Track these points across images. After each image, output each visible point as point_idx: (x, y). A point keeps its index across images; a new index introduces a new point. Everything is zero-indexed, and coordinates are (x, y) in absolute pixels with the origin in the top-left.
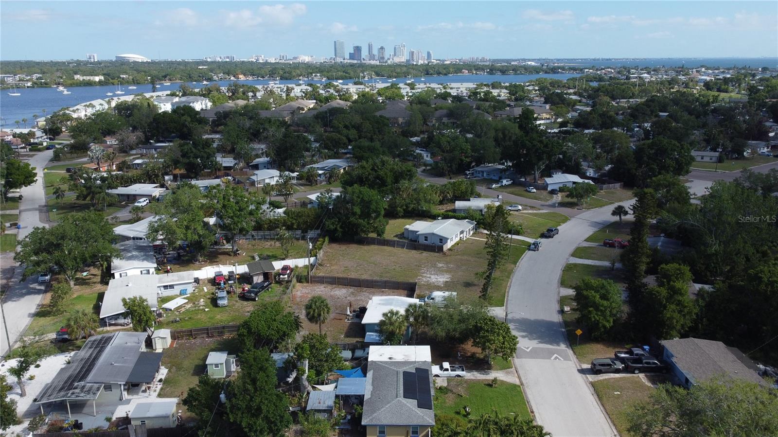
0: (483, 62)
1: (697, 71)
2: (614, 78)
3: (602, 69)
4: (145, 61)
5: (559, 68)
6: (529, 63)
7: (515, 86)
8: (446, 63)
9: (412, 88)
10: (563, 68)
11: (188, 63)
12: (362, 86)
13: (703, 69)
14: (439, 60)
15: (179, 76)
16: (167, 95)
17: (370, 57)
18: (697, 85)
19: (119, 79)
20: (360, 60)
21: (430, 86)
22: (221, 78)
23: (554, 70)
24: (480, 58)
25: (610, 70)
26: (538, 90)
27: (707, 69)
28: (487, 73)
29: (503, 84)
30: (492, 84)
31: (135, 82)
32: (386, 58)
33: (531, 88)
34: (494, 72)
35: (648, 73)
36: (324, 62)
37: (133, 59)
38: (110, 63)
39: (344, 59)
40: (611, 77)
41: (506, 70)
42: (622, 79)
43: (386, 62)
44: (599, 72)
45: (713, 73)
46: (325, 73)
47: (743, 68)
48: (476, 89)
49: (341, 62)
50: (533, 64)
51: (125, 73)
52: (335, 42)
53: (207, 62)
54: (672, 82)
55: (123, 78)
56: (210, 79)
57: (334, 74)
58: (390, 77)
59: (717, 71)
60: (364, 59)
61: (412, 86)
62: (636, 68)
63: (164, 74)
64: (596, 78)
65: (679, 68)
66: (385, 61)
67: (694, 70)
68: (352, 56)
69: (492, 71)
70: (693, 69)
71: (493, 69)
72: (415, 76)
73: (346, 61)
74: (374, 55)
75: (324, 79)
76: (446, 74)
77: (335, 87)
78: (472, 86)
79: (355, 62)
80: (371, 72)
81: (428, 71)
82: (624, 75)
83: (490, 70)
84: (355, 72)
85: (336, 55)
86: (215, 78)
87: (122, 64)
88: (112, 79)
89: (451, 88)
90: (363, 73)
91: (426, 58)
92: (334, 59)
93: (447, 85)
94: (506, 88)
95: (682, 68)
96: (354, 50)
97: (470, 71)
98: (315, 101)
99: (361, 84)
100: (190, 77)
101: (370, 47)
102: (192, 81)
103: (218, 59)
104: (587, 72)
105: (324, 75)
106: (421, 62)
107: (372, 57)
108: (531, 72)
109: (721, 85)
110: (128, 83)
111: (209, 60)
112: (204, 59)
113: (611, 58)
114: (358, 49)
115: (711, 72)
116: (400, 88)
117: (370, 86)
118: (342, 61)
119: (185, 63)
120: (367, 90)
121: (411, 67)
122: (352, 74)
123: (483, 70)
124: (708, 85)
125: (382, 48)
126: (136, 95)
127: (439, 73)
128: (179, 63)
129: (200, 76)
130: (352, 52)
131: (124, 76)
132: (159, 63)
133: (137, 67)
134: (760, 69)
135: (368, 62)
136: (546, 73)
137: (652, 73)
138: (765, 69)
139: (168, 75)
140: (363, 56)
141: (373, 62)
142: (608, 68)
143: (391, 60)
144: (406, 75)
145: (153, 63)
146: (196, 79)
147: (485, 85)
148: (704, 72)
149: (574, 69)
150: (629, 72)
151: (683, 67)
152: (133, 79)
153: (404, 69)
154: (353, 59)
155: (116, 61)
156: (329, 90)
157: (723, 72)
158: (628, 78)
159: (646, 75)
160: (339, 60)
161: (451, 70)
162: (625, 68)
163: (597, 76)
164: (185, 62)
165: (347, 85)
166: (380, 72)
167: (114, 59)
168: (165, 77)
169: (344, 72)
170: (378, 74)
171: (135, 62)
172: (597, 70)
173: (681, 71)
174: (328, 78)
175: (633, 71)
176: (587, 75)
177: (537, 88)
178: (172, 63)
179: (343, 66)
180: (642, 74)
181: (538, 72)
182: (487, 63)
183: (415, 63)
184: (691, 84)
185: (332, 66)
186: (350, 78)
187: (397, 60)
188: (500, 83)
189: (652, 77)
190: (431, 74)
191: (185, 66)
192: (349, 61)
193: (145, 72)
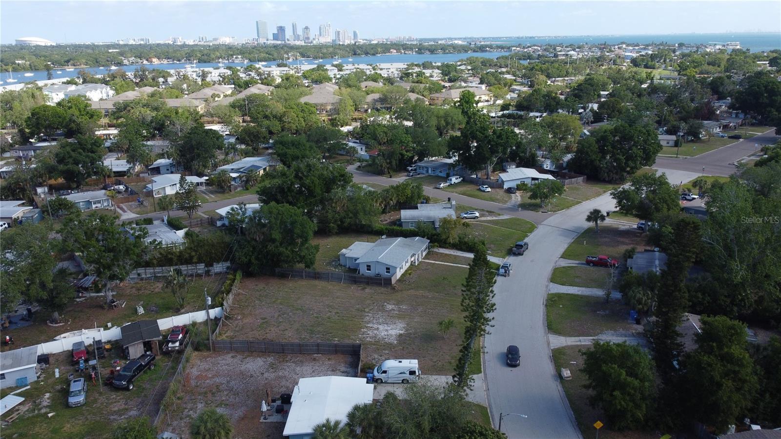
0: (411, 41)
1: (619, 48)
2: (543, 56)
3: (529, 47)
4: (49, 45)
5: (487, 46)
6: (456, 42)
7: (448, 66)
8: (373, 42)
9: (340, 70)
10: (491, 47)
11: (98, 46)
12: (286, 69)
13: (624, 46)
14: (366, 40)
15: (84, 61)
16: (63, 83)
17: (295, 36)
18: (624, 62)
19: (14, 65)
20: (284, 41)
21: (358, 67)
22: (133, 62)
23: (482, 49)
24: (407, 37)
25: (536, 48)
26: (472, 69)
27: (628, 45)
28: (416, 52)
29: (434, 64)
30: (423, 64)
31: (32, 68)
32: (311, 39)
33: (463, 67)
34: (423, 51)
35: (574, 50)
36: (246, 43)
37: (36, 43)
38: (8, 47)
39: (267, 40)
40: (539, 55)
41: (434, 50)
42: (550, 57)
43: (312, 42)
44: (525, 50)
45: (634, 49)
46: (247, 55)
47: (661, 44)
48: (407, 69)
49: (265, 43)
50: (460, 42)
51: (23, 58)
52: (257, 22)
53: (118, 45)
54: (600, 60)
55: (19, 64)
56: (119, 64)
57: (256, 55)
58: (316, 58)
59: (637, 48)
60: (288, 40)
61: (340, 68)
62: (561, 45)
63: (66, 59)
64: (525, 56)
65: (601, 45)
66: (310, 41)
67: (616, 47)
68: (276, 37)
69: (421, 50)
70: (615, 45)
71: (421, 49)
72: (343, 57)
73: (269, 42)
74: (298, 35)
75: (246, 61)
76: (374, 55)
77: (257, 70)
78: (402, 66)
79: (279, 42)
80: (295, 53)
81: (356, 51)
82: (552, 53)
83: (419, 49)
84: (279, 53)
85: (258, 36)
86: (126, 62)
87: (21, 49)
88: (6, 65)
89: (381, 69)
90: (288, 54)
91: (352, 37)
92: (257, 40)
93: (376, 65)
94: (438, 68)
95: (604, 46)
96: (278, 30)
97: (398, 51)
98: (233, 86)
99: (285, 66)
100: (97, 62)
101: (294, 27)
102: (99, 66)
103: (131, 42)
104: (514, 50)
105: (246, 57)
106: (347, 42)
107: (297, 38)
108: (459, 51)
109: (648, 62)
110: (25, 69)
111: (121, 43)
112: (117, 42)
113: (534, 36)
114: (281, 29)
115: (631, 48)
116: (327, 70)
117: (295, 68)
118: (266, 41)
119: (93, 47)
120: (292, 72)
121: (337, 47)
122: (276, 55)
123: (411, 49)
124: (635, 62)
125: (307, 28)
126: (27, 84)
127: (367, 54)
128: (87, 47)
129: (108, 61)
130: (276, 32)
131: (20, 62)
132: (66, 47)
133: (38, 52)
134: (677, 45)
135: (292, 42)
136: (474, 51)
137: (577, 50)
138: (681, 45)
139: (71, 59)
140: (287, 37)
141: (298, 43)
142: (534, 46)
143: (317, 40)
144: (332, 55)
145: (59, 47)
146: (103, 63)
147: (416, 65)
148: (625, 49)
149: (502, 47)
150: (555, 49)
151: (605, 44)
152: (30, 65)
153: (331, 49)
154: (277, 40)
155: (16, 45)
156: (250, 73)
157: (645, 49)
158: (556, 56)
159: (572, 52)
160: (262, 41)
161: (379, 50)
162: (551, 46)
163: (526, 54)
164: (94, 45)
165: (270, 67)
166: (305, 52)
167: (14, 43)
168: (68, 61)
169: (267, 53)
170: (303, 56)
171: (37, 46)
172: (524, 48)
173: (604, 48)
174: (250, 60)
175: (559, 49)
176: (516, 54)
177: (469, 68)
178: (80, 46)
179: (265, 46)
180: (568, 51)
181: (466, 51)
182: (415, 43)
183: (341, 43)
184: (618, 61)
185: (254, 47)
186: (274, 60)
187: (324, 40)
188: (431, 63)
189: (578, 54)
190: (359, 55)
191: (93, 49)
192: (273, 42)
193: (45, 56)
